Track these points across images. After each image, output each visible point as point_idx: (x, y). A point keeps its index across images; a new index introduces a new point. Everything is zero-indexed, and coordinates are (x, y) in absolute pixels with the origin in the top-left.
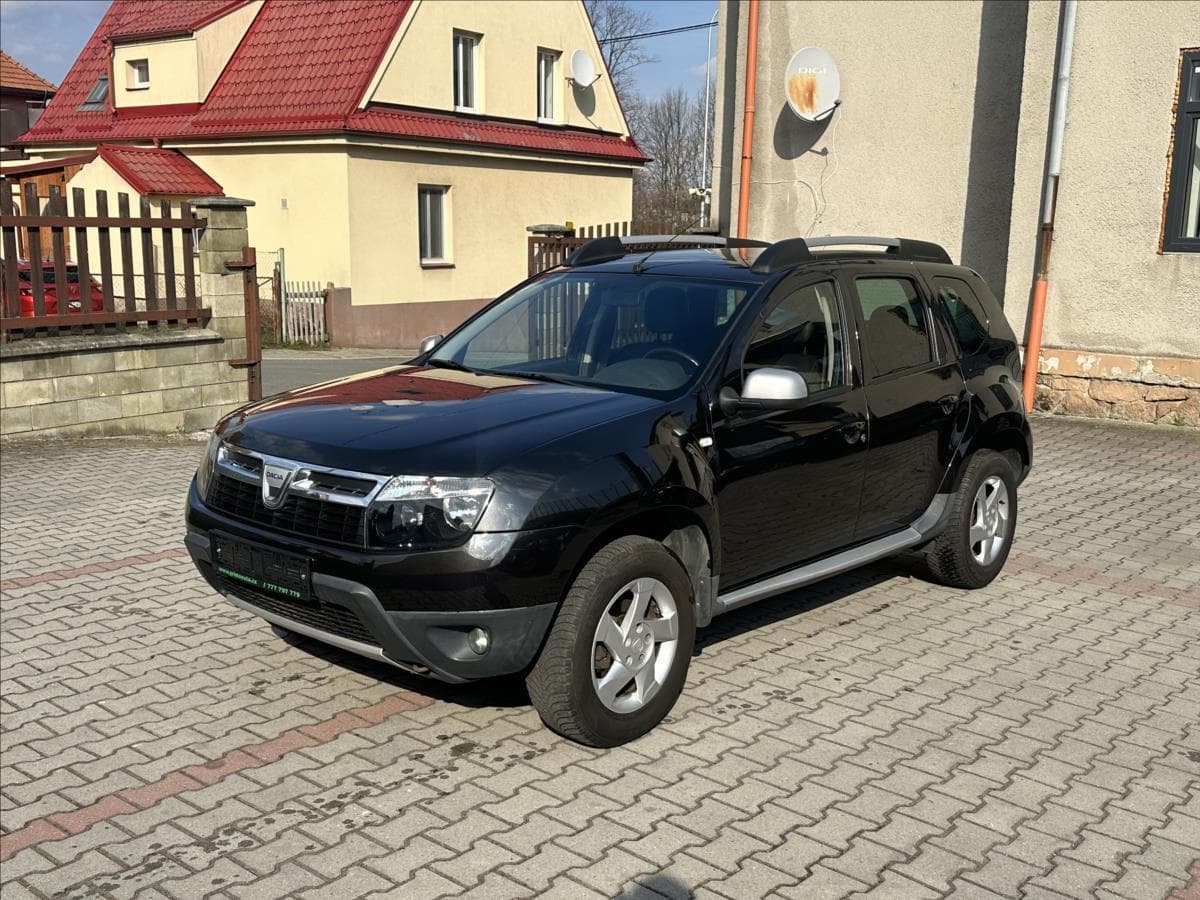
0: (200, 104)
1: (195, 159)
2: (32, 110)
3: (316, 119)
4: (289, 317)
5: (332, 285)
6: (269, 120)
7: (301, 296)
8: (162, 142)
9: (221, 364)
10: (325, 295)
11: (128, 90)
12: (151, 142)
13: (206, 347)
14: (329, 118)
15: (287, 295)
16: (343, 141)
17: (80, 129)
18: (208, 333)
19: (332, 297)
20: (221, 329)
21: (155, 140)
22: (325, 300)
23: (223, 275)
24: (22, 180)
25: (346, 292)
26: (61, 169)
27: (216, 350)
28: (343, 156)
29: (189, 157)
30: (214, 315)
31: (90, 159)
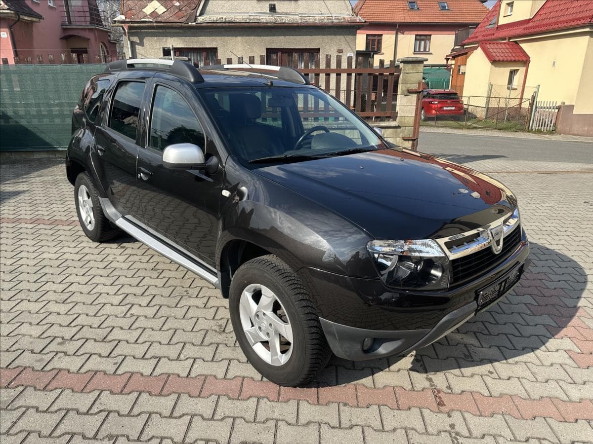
0: (530, 19)
1: (523, 45)
2: (471, 30)
3: (577, 20)
4: (535, 116)
5: (564, 103)
6: (557, 23)
7: (544, 108)
8: (510, 38)
9: (398, 139)
10: (559, 108)
11: (504, 17)
12: (505, 39)
13: (391, 130)
14: (583, 18)
15: (536, 107)
16: (587, 30)
17: (483, 36)
18: (393, 124)
19: (562, 109)
20: (400, 122)
21: (507, 38)
22: (558, 111)
23: (405, 96)
24: (456, 59)
25: (571, 107)
26: (466, 53)
27: (396, 132)
28: (587, 38)
29: (520, 44)
30: (398, 115)
31: (476, 48)
